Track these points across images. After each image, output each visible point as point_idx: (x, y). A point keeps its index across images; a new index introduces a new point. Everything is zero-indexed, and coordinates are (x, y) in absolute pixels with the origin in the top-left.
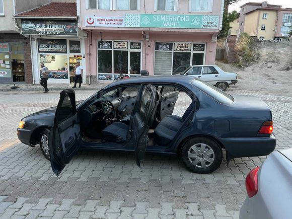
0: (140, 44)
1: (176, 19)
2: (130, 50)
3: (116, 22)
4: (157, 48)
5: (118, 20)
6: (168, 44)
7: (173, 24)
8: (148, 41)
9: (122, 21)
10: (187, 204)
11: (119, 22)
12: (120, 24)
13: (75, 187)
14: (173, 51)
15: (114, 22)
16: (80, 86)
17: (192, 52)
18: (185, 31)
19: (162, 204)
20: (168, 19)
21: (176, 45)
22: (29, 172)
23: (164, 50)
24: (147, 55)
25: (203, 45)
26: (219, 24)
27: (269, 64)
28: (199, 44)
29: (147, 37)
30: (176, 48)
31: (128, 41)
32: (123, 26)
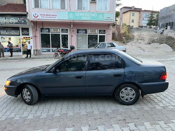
0: (67, 30)
1: (89, 15)
2: (61, 34)
3: (52, 16)
4: (78, 33)
5: (54, 15)
6: (84, 30)
7: (88, 18)
8: (72, 28)
9: (56, 16)
10: (128, 124)
11: (54, 17)
13: (54, 121)
14: (87, 34)
15: (51, 16)
16: (30, 57)
17: (99, 35)
18: (95, 22)
19: (113, 125)
20: (85, 15)
21: (89, 31)
22: (18, 114)
23: (82, 33)
24: (72, 36)
25: (105, 31)
26: (114, 19)
27: (140, 41)
28: (103, 30)
29: (72, 26)
30: (89, 32)
31: (60, 28)
32: (57, 19)
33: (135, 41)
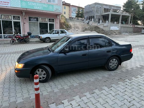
0: (19, 17)
1: (41, 5)
2: (13, 21)
3: (4, 3)
4: (30, 20)
5: (6, 2)
6: (36, 18)
7: (40, 8)
8: (24, 16)
9: (8, 3)
11: (6, 4)
12: (7, 5)
14: (39, 22)
15: (3, 3)
17: (49, 23)
18: (46, 12)
20: (37, 5)
21: (40, 19)
23: (33, 21)
24: (25, 23)
25: (53, 20)
26: (61, 10)
28: (51, 19)
29: (24, 14)
30: (40, 20)
31: (12, 15)
32: (9, 6)
33: (73, 29)
